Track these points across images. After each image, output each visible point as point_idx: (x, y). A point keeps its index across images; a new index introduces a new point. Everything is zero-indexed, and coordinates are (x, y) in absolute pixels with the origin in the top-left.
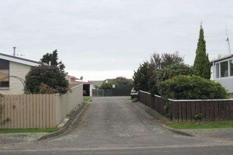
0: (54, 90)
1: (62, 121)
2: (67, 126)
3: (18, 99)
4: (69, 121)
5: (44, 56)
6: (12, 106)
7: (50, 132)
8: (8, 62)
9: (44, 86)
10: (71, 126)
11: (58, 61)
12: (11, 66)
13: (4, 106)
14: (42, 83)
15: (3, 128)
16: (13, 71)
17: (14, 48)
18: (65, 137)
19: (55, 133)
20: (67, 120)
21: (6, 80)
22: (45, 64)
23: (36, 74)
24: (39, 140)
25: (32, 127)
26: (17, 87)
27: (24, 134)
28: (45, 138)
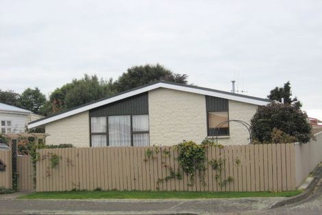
0: (291, 137)
1: (304, 182)
2: (311, 187)
3: (243, 151)
4: (313, 181)
5: (272, 92)
6: (235, 161)
7: (288, 196)
8: (226, 101)
9: (277, 132)
10: (316, 188)
11: (292, 97)
12: (231, 106)
13: (225, 160)
14: (275, 129)
15: (223, 190)
16: (234, 113)
17: (233, 82)
18: (310, 203)
19: (295, 197)
20: (310, 179)
21: (225, 126)
22: (277, 102)
23: (265, 116)
24: (273, 207)
25: (262, 190)
26: (240, 134)
27: (253, 198)
28: (282, 204)
